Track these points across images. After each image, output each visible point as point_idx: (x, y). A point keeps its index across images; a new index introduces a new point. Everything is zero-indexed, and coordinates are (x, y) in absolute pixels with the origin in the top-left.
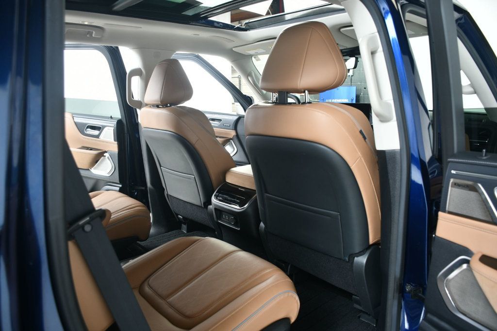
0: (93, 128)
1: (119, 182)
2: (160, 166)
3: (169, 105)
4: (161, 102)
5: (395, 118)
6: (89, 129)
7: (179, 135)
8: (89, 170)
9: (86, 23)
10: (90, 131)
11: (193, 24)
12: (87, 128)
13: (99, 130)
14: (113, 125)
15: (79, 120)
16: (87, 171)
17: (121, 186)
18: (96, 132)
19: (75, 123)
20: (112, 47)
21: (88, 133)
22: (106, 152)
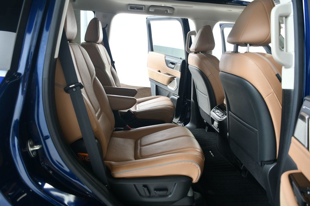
0: (173, 63)
1: (178, 95)
2: (197, 89)
3: (200, 52)
4: (195, 50)
5: (293, 66)
6: (170, 64)
7: (201, 71)
8: (167, 86)
9: (163, 5)
10: (171, 65)
11: (229, 3)
12: (170, 63)
13: (174, 65)
14: (180, 63)
15: (168, 59)
16: (166, 86)
17: (179, 97)
18: (173, 66)
19: (165, 60)
20: (185, 19)
21: (169, 66)
22: (175, 77)
